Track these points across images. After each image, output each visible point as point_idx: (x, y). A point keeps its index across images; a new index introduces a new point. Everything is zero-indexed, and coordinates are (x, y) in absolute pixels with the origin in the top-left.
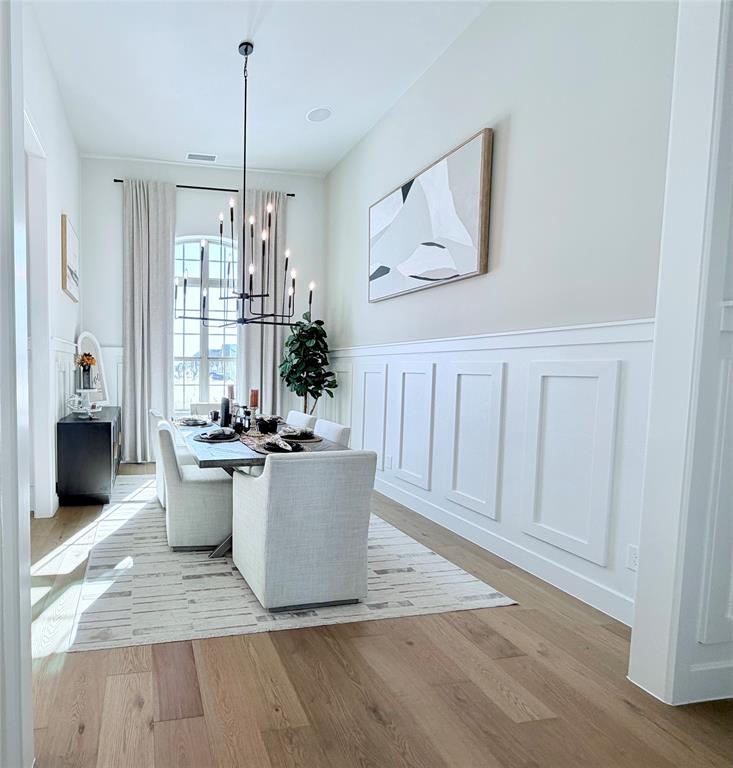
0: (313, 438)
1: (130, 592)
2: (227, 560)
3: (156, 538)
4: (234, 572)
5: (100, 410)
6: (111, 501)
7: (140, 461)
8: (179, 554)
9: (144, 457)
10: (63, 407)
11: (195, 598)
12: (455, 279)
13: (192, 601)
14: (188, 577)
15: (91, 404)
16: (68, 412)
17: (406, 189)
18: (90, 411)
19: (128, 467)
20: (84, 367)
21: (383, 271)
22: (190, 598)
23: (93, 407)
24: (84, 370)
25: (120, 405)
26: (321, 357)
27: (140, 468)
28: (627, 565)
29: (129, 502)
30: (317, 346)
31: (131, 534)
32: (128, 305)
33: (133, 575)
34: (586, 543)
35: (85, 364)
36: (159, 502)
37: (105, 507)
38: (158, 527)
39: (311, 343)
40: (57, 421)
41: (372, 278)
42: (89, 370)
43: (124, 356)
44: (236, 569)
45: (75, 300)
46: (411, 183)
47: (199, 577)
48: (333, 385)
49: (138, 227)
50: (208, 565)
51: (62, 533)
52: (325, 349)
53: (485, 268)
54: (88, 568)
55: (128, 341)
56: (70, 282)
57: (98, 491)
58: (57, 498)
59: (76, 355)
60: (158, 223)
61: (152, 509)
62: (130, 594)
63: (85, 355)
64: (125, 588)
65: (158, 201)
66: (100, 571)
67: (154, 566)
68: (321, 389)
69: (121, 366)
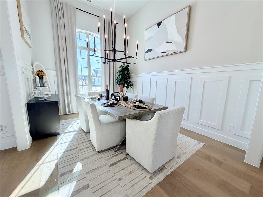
0: (143, 102)
1: (88, 185)
2: (122, 151)
3: (88, 148)
4: (127, 156)
5: (50, 96)
6: (60, 133)
7: (67, 113)
8: (101, 153)
9: (69, 112)
10: (29, 95)
11: (120, 177)
12: (176, 53)
13: (120, 179)
14: (111, 165)
15: (45, 93)
16: (32, 97)
17: (159, 24)
18: (45, 97)
19: (63, 116)
20: (39, 77)
21: (150, 50)
22: (118, 178)
23: (47, 95)
24: (40, 78)
25: (57, 93)
26: (127, 77)
27: (68, 116)
28: (227, 129)
29: (68, 132)
30: (128, 73)
31: (76, 148)
32: (57, 53)
33: (85, 173)
34: (216, 124)
35: (40, 75)
36: (83, 130)
37: (58, 136)
38: (87, 142)
39: (126, 72)
40: (26, 102)
41: (146, 53)
42: (42, 78)
43: (57, 74)
44: (127, 154)
45: (30, 47)
46: (161, 22)
47: (115, 163)
48: (132, 85)
49: (59, 21)
50: (116, 156)
51: (38, 157)
52: (129, 75)
53: (186, 50)
54: (59, 176)
55: (58, 68)
56: (26, 36)
57: (54, 130)
58: (31, 138)
59: (33, 72)
60: (68, 21)
61: (80, 133)
62: (88, 186)
63: (39, 71)
64: (84, 183)
65: (68, 12)
66: (66, 176)
67: (93, 163)
68: (129, 86)
69: (56, 78)
